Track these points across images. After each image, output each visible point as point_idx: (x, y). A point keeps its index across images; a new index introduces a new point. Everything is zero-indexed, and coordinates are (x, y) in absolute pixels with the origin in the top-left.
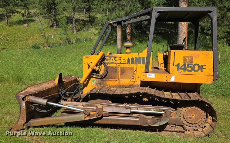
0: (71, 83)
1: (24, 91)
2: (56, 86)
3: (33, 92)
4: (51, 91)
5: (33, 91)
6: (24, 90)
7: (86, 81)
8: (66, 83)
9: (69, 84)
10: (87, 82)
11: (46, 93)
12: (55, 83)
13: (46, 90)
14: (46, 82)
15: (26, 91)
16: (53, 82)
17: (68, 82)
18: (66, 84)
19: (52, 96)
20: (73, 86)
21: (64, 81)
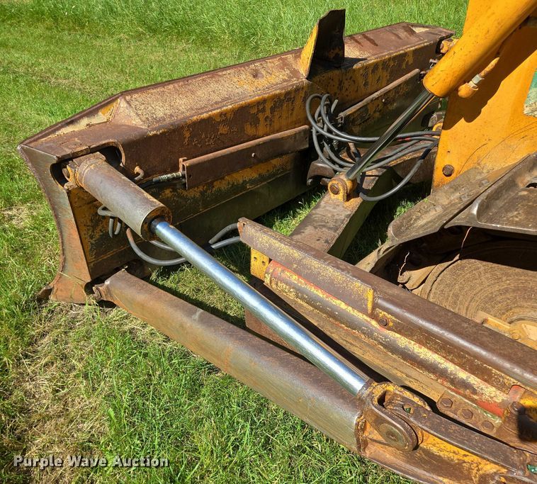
0: (395, 65)
1: (84, 122)
2: (297, 90)
3: (135, 128)
4: (261, 116)
5: (136, 122)
6: (92, 112)
7: (477, 79)
8: (366, 68)
9: (386, 74)
10: (479, 85)
11: (223, 130)
12: (295, 73)
13: (221, 114)
14: (247, 64)
15: (100, 118)
16: (285, 65)
17: (376, 66)
18: (365, 76)
19: (258, 145)
20: (406, 82)
21: (357, 60)
